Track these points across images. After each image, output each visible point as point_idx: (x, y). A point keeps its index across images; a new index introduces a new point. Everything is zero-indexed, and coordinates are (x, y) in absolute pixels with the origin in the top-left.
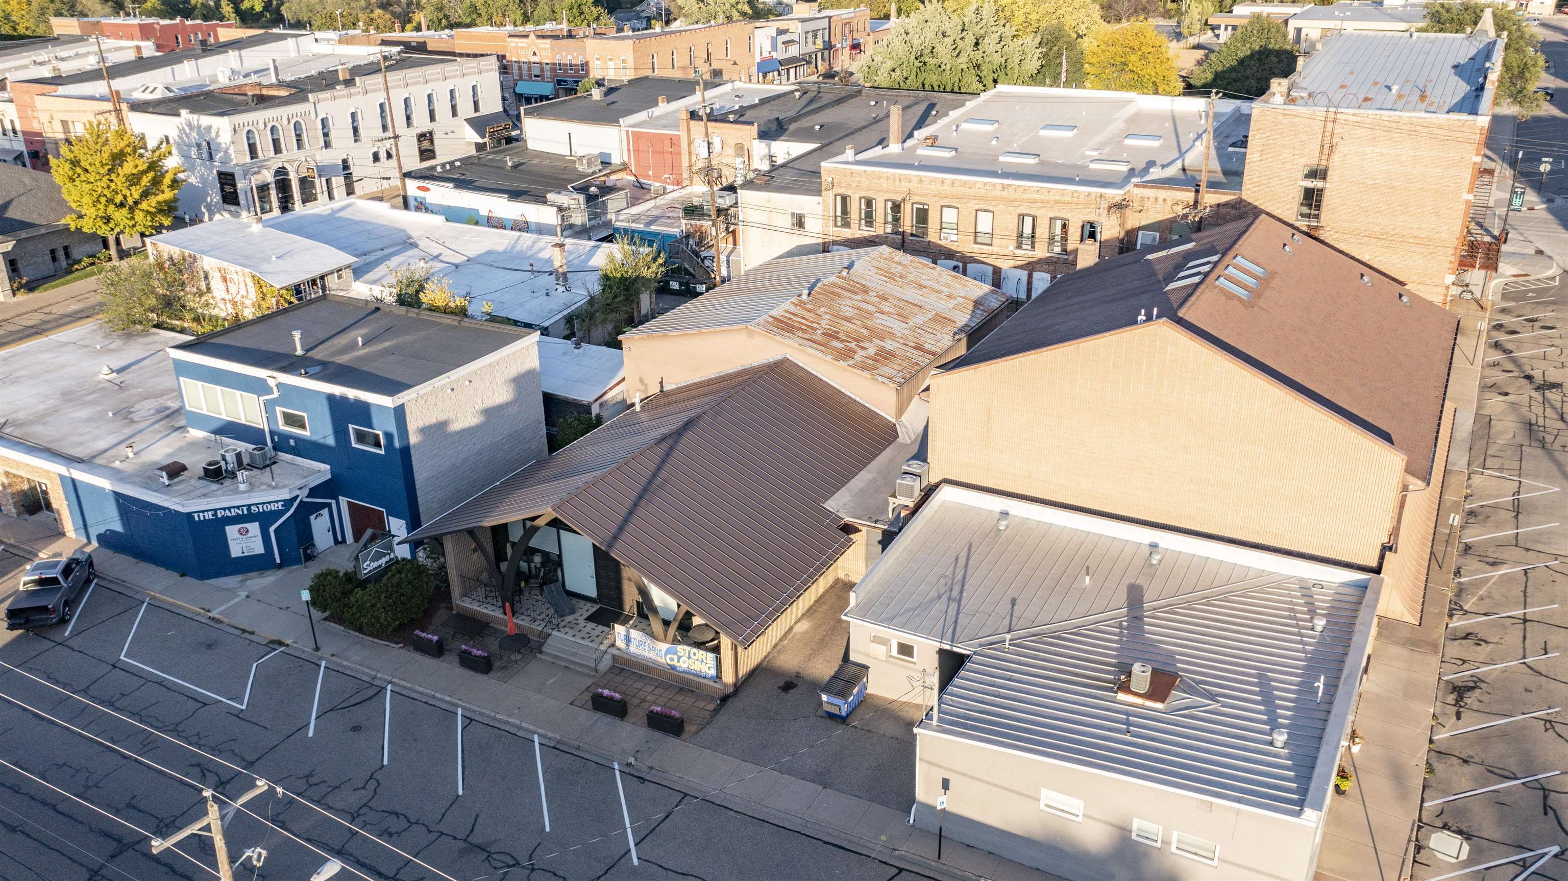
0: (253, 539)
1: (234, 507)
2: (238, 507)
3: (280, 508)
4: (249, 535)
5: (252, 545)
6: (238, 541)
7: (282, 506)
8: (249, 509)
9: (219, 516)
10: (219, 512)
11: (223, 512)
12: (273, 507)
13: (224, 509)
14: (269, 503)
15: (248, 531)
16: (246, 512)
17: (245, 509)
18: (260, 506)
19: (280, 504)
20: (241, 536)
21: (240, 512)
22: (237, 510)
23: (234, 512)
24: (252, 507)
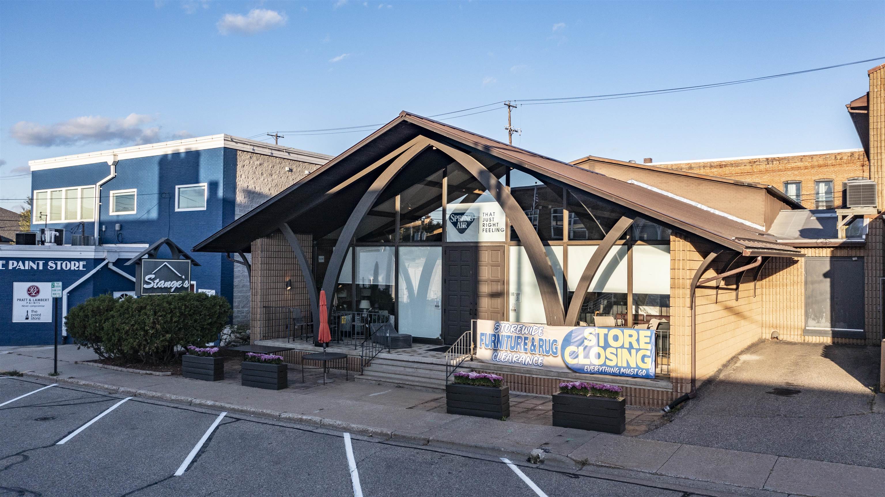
0: (42, 303)
1: (29, 259)
2: (33, 260)
3: (81, 268)
4: (38, 297)
5: (40, 310)
6: (24, 303)
7: (84, 266)
8: (45, 265)
9: (11, 267)
10: (11, 262)
11: (15, 263)
12: (73, 266)
13: (18, 259)
14: (70, 260)
15: (38, 292)
16: (41, 268)
17: (41, 263)
18: (59, 263)
19: (81, 263)
20: (29, 297)
21: (35, 267)
22: (31, 264)
23: (28, 265)
24: (50, 264)
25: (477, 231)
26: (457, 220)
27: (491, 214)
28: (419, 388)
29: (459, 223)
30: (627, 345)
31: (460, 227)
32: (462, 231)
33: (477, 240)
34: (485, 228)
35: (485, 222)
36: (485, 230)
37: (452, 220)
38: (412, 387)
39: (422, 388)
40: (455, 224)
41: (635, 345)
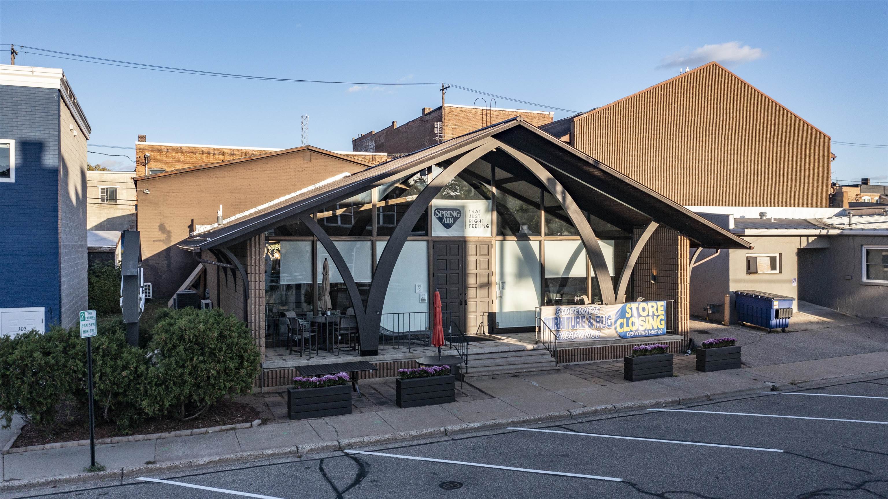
25: (463, 226)
26: (443, 215)
27: (477, 211)
28: (535, 373)
29: (445, 218)
30: (651, 314)
31: (446, 223)
32: (448, 226)
33: (464, 234)
34: (471, 224)
35: (471, 219)
36: (471, 226)
37: (437, 215)
38: (528, 373)
39: (537, 373)
40: (440, 219)
41: (656, 314)
